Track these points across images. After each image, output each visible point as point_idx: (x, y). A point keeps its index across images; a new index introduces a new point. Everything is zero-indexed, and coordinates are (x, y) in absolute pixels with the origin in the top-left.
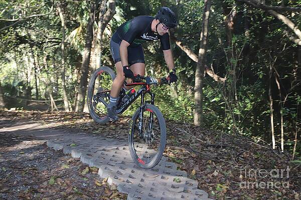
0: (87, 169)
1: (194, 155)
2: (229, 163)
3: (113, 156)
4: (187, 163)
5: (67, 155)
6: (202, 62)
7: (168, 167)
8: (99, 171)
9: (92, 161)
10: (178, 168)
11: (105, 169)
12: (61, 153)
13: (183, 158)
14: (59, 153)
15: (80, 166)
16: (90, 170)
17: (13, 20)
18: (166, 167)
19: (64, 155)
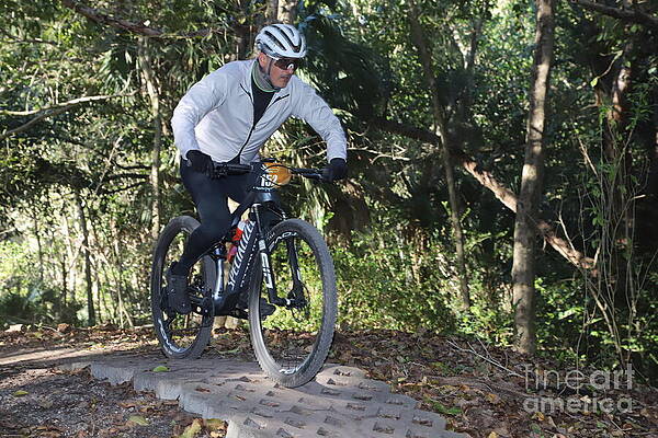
0: (196, 426)
1: (494, 398)
2: (595, 426)
3: (270, 394)
4: (475, 417)
5: (144, 394)
6: (531, 201)
7: (421, 423)
8: (228, 429)
9: (209, 405)
10: (448, 427)
11: (246, 423)
12: (127, 390)
13: (463, 402)
14: (121, 391)
15: (178, 418)
16: (203, 428)
17: (26, 113)
18: (414, 422)
19: (135, 394)
